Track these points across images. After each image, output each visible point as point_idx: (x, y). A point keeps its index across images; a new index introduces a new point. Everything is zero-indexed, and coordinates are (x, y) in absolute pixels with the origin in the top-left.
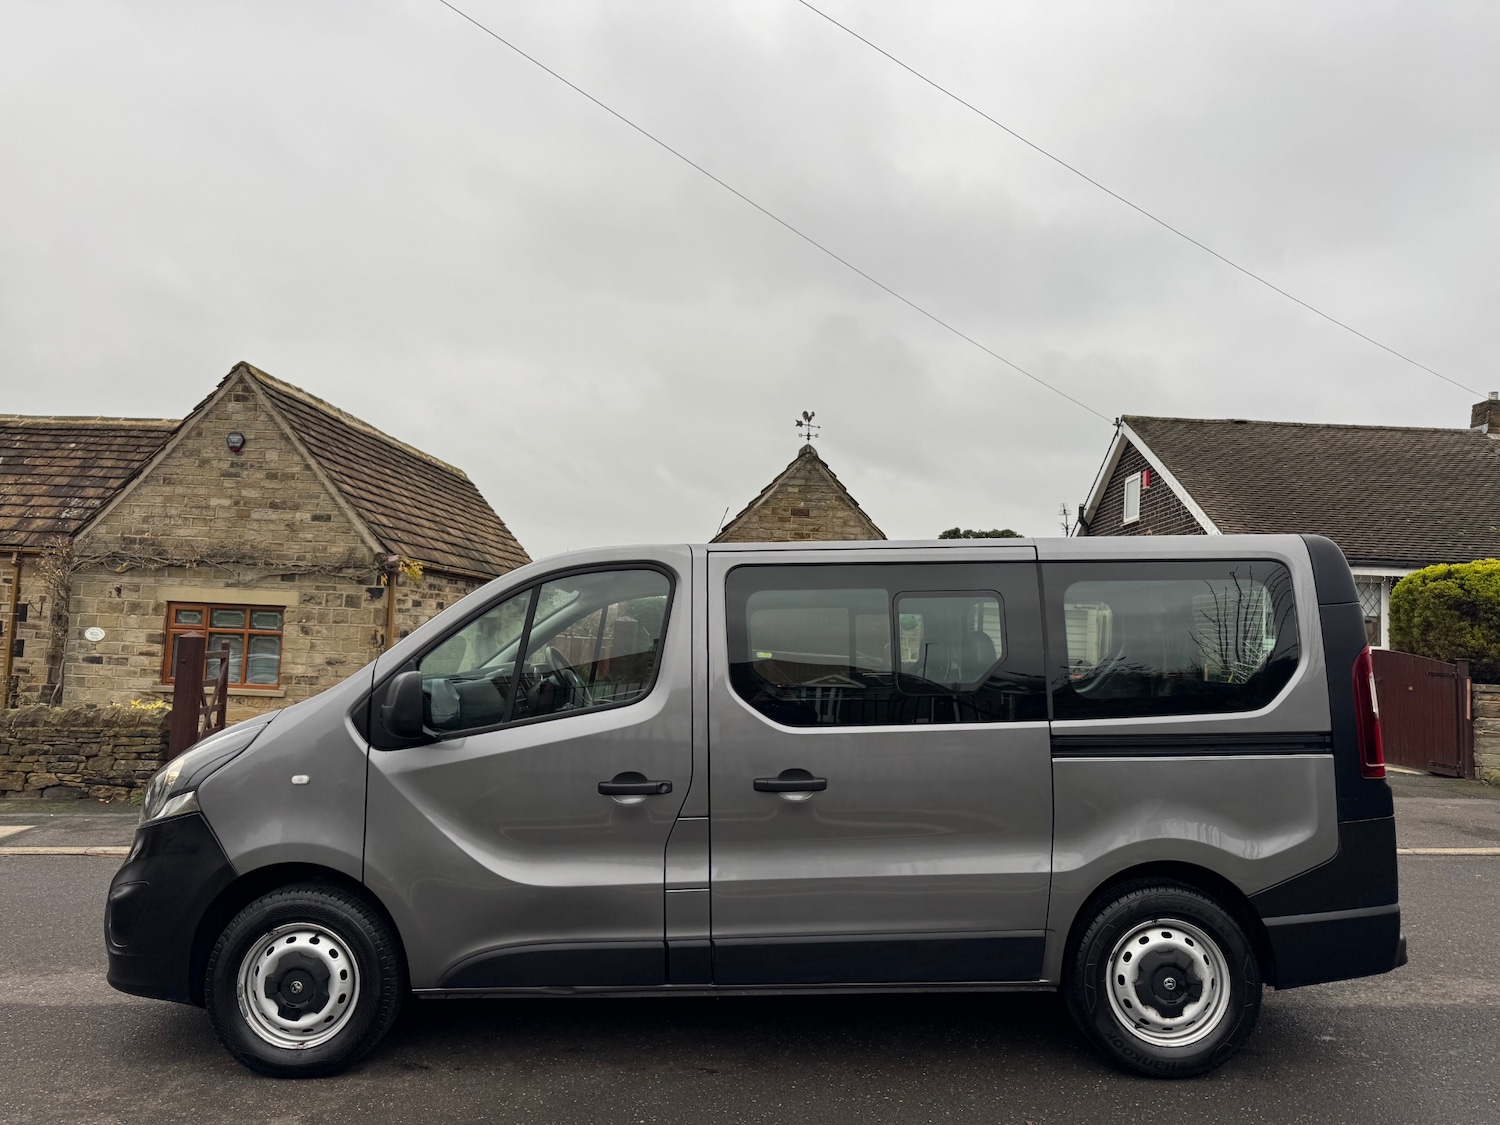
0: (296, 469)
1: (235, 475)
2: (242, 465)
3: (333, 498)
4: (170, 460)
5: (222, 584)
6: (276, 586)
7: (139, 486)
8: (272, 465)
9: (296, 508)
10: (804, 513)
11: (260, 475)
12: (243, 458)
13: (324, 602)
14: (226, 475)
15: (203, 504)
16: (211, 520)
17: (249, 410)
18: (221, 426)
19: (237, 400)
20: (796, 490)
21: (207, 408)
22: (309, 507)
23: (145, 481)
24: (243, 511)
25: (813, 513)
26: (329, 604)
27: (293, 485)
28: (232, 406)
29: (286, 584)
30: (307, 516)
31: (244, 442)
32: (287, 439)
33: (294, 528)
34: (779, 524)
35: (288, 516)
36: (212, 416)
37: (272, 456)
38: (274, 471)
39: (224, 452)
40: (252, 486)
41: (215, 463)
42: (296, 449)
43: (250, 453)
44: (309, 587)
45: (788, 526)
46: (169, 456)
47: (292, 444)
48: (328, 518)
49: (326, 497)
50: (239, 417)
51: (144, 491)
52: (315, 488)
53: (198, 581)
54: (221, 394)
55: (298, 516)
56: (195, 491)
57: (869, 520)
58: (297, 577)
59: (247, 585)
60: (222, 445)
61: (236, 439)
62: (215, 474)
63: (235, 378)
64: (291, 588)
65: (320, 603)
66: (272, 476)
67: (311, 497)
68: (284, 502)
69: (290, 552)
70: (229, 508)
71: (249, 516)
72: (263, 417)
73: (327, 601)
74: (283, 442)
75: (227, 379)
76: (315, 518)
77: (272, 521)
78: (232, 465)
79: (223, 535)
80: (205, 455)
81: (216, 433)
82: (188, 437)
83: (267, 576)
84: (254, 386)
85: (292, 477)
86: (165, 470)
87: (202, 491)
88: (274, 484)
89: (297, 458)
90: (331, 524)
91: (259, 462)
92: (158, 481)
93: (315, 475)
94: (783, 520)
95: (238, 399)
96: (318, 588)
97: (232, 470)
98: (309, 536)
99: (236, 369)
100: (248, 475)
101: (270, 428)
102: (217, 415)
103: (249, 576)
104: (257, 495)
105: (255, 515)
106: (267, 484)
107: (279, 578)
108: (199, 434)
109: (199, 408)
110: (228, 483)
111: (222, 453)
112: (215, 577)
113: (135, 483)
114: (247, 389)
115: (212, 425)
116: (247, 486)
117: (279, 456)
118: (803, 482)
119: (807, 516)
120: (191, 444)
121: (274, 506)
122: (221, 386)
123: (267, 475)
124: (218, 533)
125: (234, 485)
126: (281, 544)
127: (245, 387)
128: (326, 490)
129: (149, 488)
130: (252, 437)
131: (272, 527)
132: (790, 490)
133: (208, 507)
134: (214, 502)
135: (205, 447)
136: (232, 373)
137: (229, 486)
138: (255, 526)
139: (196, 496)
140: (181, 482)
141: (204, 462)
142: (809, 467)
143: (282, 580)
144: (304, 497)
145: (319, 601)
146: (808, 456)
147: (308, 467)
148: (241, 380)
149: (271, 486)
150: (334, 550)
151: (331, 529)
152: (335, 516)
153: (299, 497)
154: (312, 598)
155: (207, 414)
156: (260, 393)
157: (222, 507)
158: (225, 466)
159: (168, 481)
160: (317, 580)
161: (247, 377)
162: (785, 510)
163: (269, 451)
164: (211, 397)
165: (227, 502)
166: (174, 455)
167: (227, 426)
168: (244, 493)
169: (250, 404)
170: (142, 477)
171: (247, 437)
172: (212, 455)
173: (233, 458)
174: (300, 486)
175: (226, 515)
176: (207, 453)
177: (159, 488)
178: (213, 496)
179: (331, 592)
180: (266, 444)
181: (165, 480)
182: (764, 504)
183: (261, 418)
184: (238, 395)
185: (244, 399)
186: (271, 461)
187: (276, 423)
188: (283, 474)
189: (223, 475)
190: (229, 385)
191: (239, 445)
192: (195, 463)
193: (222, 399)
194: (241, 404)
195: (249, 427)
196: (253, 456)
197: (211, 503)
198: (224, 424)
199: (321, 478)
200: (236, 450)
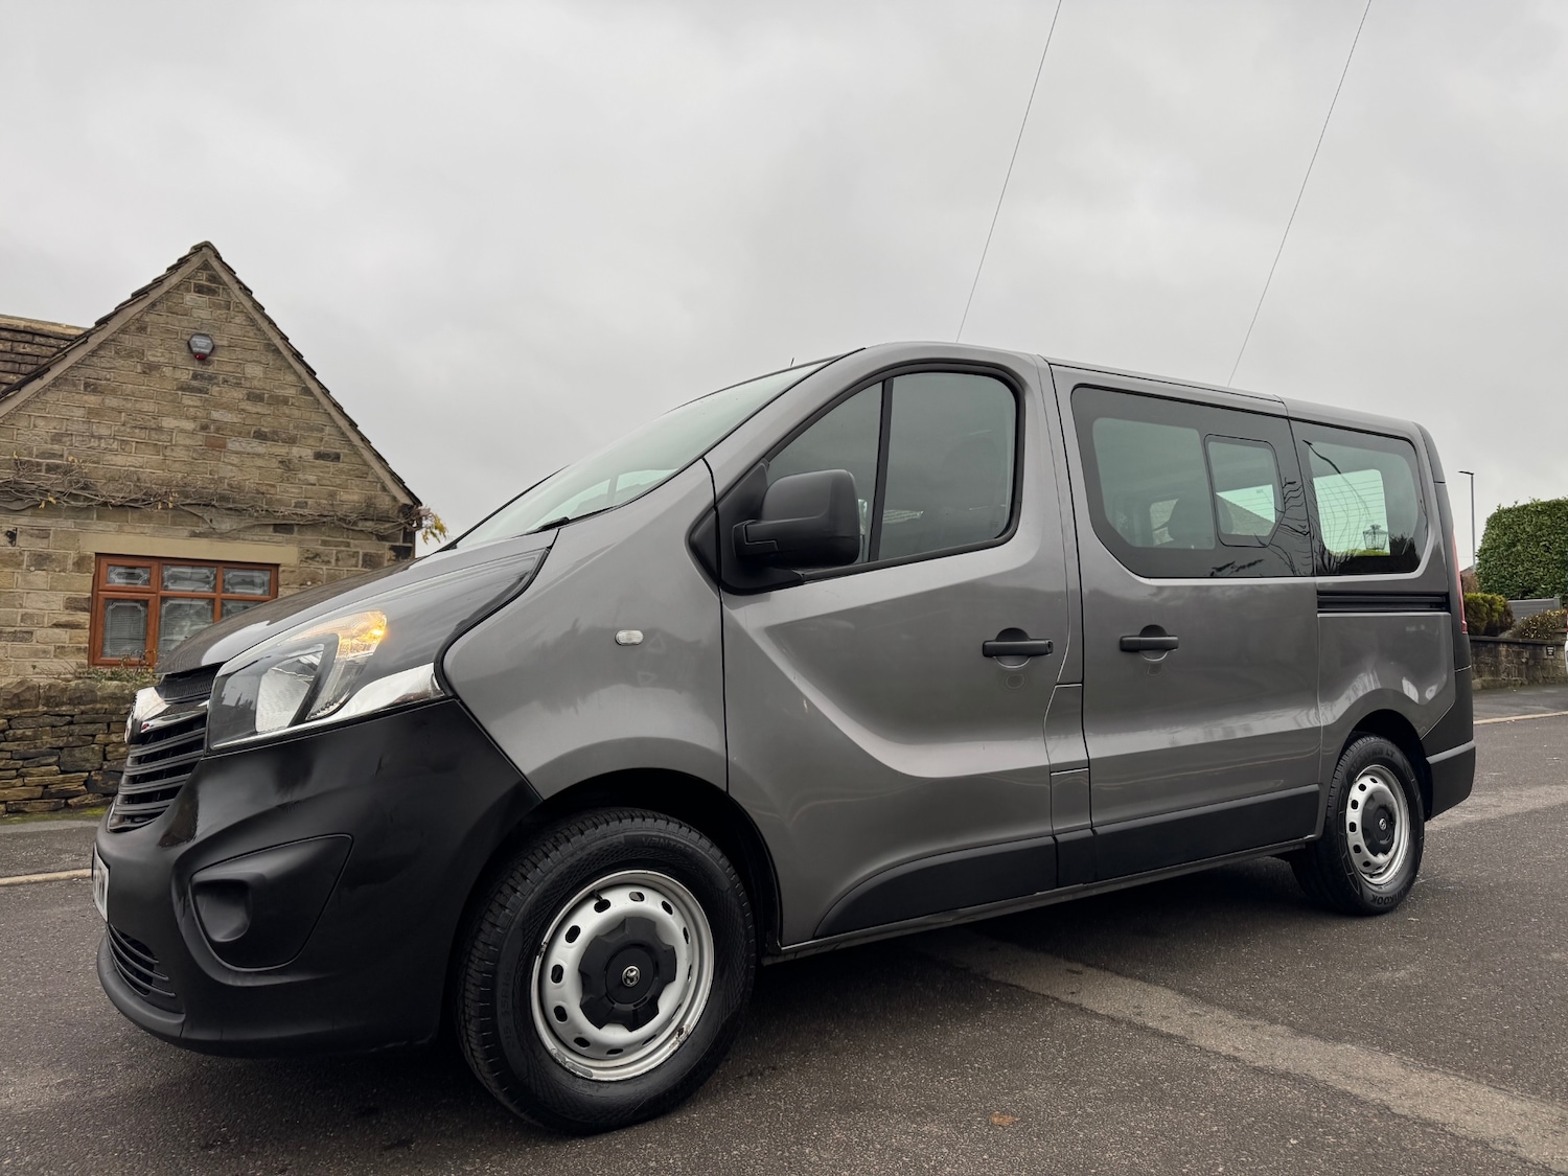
0: (291, 392)
1: (200, 391)
2: (211, 378)
3: (343, 433)
4: (95, 359)
5: (186, 533)
6: (267, 538)
7: (46, 389)
8: (256, 383)
9: (292, 441)
11: (238, 394)
12: (211, 370)
13: (333, 561)
14: (185, 388)
15: (152, 424)
16: (166, 447)
17: (219, 307)
18: (177, 323)
19: (199, 292)
21: (154, 295)
22: (310, 441)
23: (57, 383)
24: (214, 440)
26: (340, 563)
27: (287, 411)
28: (191, 298)
29: (280, 537)
30: (308, 453)
31: (213, 349)
33: (292, 467)
35: (281, 450)
36: (162, 308)
37: (254, 371)
38: (258, 392)
39: (181, 357)
40: (227, 407)
42: (291, 367)
43: (221, 364)
44: (313, 540)
46: (93, 353)
48: (337, 458)
49: (333, 431)
50: (204, 314)
51: (51, 397)
53: (148, 527)
54: (175, 279)
55: (295, 451)
56: (138, 406)
58: (296, 529)
59: (224, 536)
60: (178, 349)
61: (201, 345)
62: (169, 386)
63: (196, 261)
64: (288, 542)
65: (329, 562)
66: (255, 397)
67: (312, 429)
68: (275, 432)
69: (285, 497)
70: (193, 432)
71: (224, 446)
72: (240, 319)
73: (337, 560)
74: (270, 356)
75: (182, 261)
76: (319, 456)
77: (259, 455)
78: (195, 377)
79: (187, 468)
80: (152, 359)
81: (168, 331)
82: (124, 330)
83: (254, 526)
84: (225, 277)
85: (285, 401)
86: (89, 372)
87: (149, 406)
88: (259, 408)
89: (291, 378)
90: (341, 465)
91: (236, 378)
92: (75, 385)
95: (200, 290)
96: (324, 543)
97: (195, 383)
98: (312, 479)
99: (197, 249)
100: (220, 393)
101: (251, 334)
102: (169, 308)
103: (226, 525)
104: (235, 420)
105: (233, 445)
106: (249, 407)
107: (271, 529)
108: (142, 329)
109: (139, 295)
110: (189, 400)
111: (179, 359)
112: (174, 524)
113: (37, 384)
114: (214, 278)
115: (161, 320)
116: (218, 406)
117: (265, 373)
120: (129, 341)
121: (260, 436)
122: (173, 269)
123: (248, 395)
124: (177, 465)
125: (198, 403)
126: (273, 486)
127: (212, 276)
128: (333, 422)
129: (61, 395)
130: (225, 343)
131: (259, 462)
133: (159, 429)
134: (168, 423)
135: (150, 347)
136: (190, 254)
137: (191, 403)
138: (235, 459)
139: (140, 412)
140: (113, 392)
141: (150, 369)
143: (275, 531)
144: (303, 428)
145: (326, 559)
148: (206, 266)
149: (254, 410)
150: (345, 497)
151: (341, 471)
152: (346, 455)
153: (295, 428)
154: (317, 555)
155: (153, 305)
156: (235, 287)
157: (182, 431)
158: (185, 376)
159: (91, 387)
160: (324, 533)
161: (215, 263)
163: (249, 365)
164: (158, 282)
165: (189, 425)
166: (102, 353)
167: (185, 324)
168: (216, 415)
169: (221, 298)
170: (48, 378)
171: (218, 342)
172: (162, 360)
173: (198, 368)
174: (296, 413)
175: (188, 442)
176: (150, 357)
177: (77, 397)
178: (168, 415)
179: (343, 548)
180: (248, 355)
181: (87, 385)
183: (237, 320)
184: (202, 286)
185: (211, 291)
186: (253, 378)
187: (259, 330)
188: (271, 397)
189: (182, 389)
190: (186, 270)
191: (207, 351)
192: (135, 367)
193: (177, 287)
194: (205, 298)
195: (219, 329)
196: (228, 369)
197: (164, 424)
198: (180, 321)
199: (326, 407)
200: (202, 358)
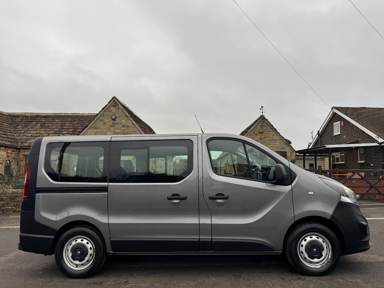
0: (130, 124)
2: (115, 124)
3: (140, 132)
4: (96, 123)
7: (88, 129)
8: (124, 123)
10: (262, 133)
11: (120, 126)
12: (115, 122)
14: (111, 126)
15: (105, 134)
17: (116, 109)
18: (109, 113)
20: (260, 127)
21: (105, 109)
23: (89, 128)
25: (264, 133)
27: (129, 128)
28: (112, 108)
31: (116, 118)
32: (127, 116)
34: (255, 136)
36: (107, 111)
37: (123, 121)
38: (124, 125)
39: (110, 120)
41: (108, 123)
42: (130, 119)
43: (117, 120)
45: (258, 136)
46: (95, 121)
47: (129, 118)
49: (138, 132)
50: (114, 111)
51: (89, 131)
52: (135, 129)
54: (109, 105)
56: (103, 131)
57: (280, 134)
60: (110, 118)
61: (114, 117)
62: (108, 126)
63: (113, 101)
66: (124, 126)
67: (134, 132)
72: (121, 111)
74: (126, 117)
75: (110, 101)
78: (113, 124)
80: (105, 121)
81: (108, 115)
82: (100, 116)
84: (118, 103)
85: (129, 126)
86: (95, 125)
87: (105, 131)
89: (130, 121)
91: (120, 123)
92: (92, 128)
93: (135, 126)
94: (256, 135)
95: (113, 106)
97: (113, 125)
99: (113, 98)
100: (117, 126)
101: (123, 114)
104: (120, 131)
106: (123, 129)
108: (103, 116)
109: (103, 109)
110: (112, 128)
111: (110, 121)
113: (86, 129)
114: (116, 104)
115: (107, 113)
116: (117, 129)
117: (125, 121)
118: (261, 125)
119: (263, 133)
120: (101, 118)
122: (109, 103)
123: (122, 126)
125: (113, 129)
127: (116, 103)
128: (138, 130)
129: (90, 130)
130: (118, 116)
132: (258, 127)
135: (105, 119)
137: (112, 129)
139: (103, 132)
140: (99, 128)
141: (105, 123)
142: (263, 120)
146: (262, 118)
147: (133, 124)
148: (114, 101)
149: (124, 129)
153: (131, 131)
155: (105, 110)
156: (119, 105)
158: (111, 124)
159: (95, 128)
161: (116, 100)
162: (257, 132)
164: (106, 106)
165: (112, 133)
166: (97, 121)
167: (111, 113)
168: (116, 131)
169: (117, 107)
170: (88, 127)
171: (116, 116)
172: (107, 121)
173: (113, 122)
174: (131, 129)
176: (106, 121)
177: (93, 130)
178: (108, 132)
180: (122, 118)
181: (94, 128)
182: (251, 131)
184: (114, 105)
185: (115, 106)
186: (123, 122)
187: (124, 112)
188: (127, 126)
189: (110, 126)
190: (111, 103)
191: (114, 118)
192: (102, 123)
193: (109, 106)
194: (114, 108)
195: (117, 113)
196: (118, 121)
197: (107, 134)
198: (110, 113)
199: (137, 127)
200: (114, 120)
